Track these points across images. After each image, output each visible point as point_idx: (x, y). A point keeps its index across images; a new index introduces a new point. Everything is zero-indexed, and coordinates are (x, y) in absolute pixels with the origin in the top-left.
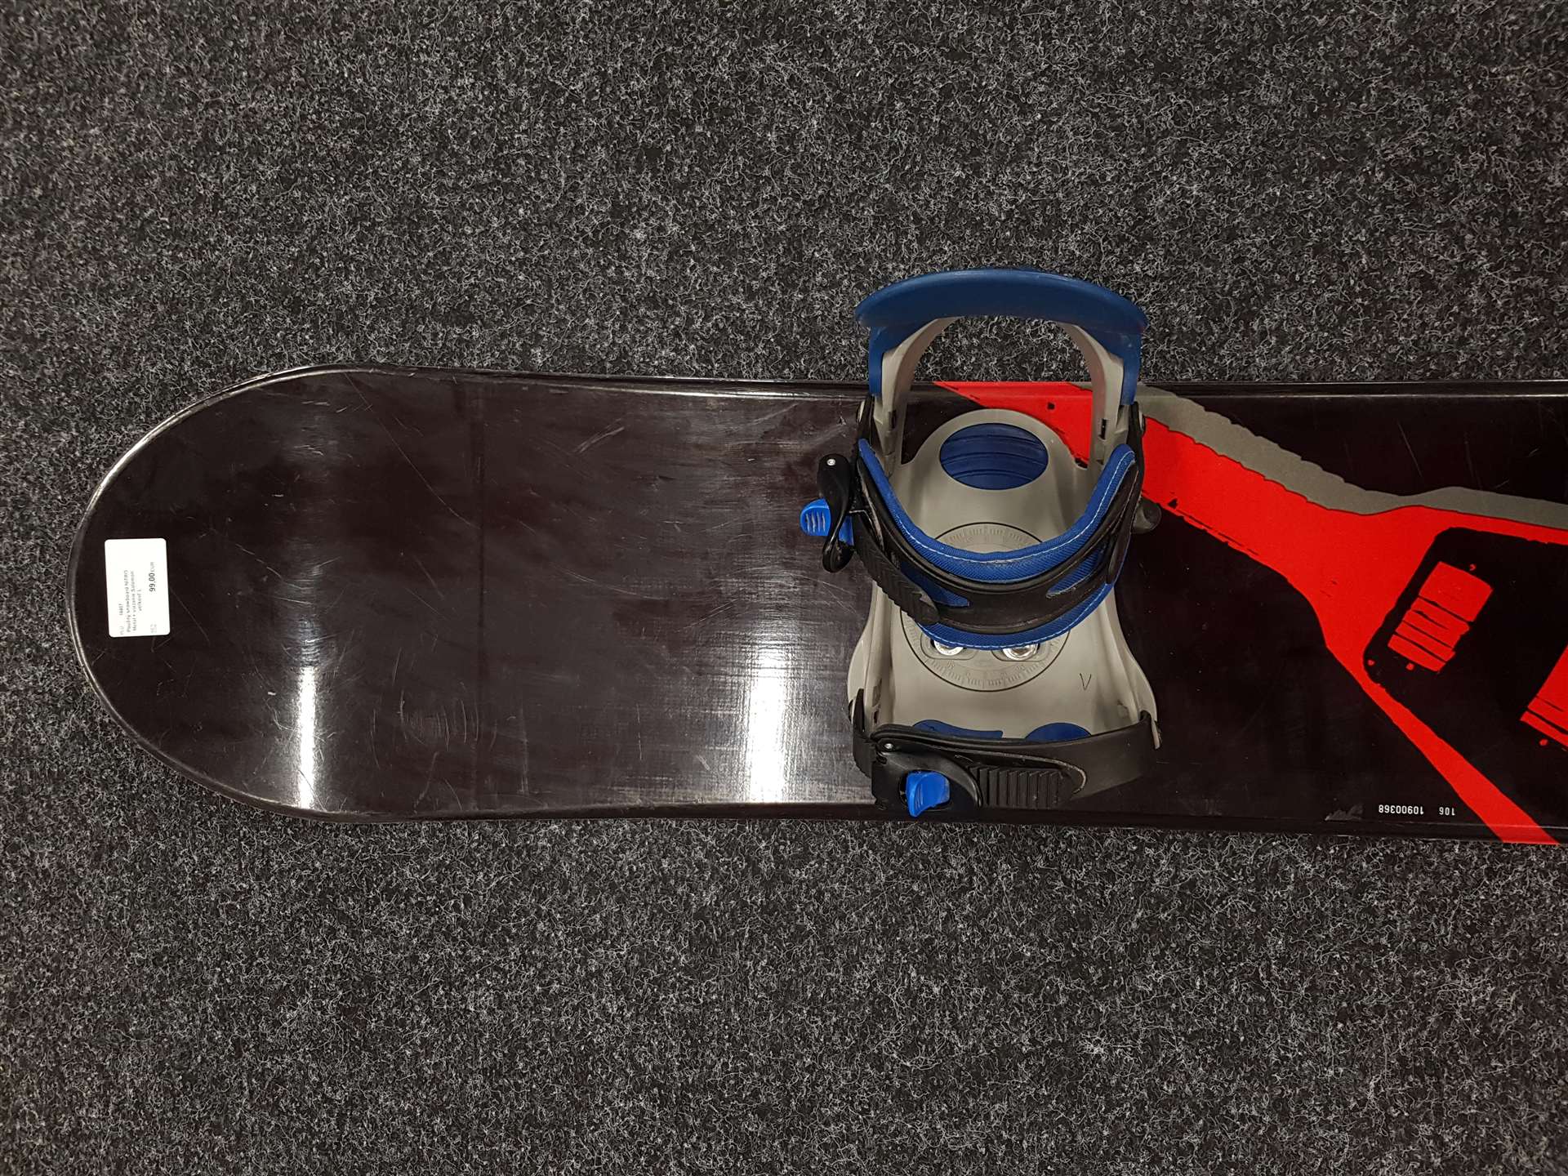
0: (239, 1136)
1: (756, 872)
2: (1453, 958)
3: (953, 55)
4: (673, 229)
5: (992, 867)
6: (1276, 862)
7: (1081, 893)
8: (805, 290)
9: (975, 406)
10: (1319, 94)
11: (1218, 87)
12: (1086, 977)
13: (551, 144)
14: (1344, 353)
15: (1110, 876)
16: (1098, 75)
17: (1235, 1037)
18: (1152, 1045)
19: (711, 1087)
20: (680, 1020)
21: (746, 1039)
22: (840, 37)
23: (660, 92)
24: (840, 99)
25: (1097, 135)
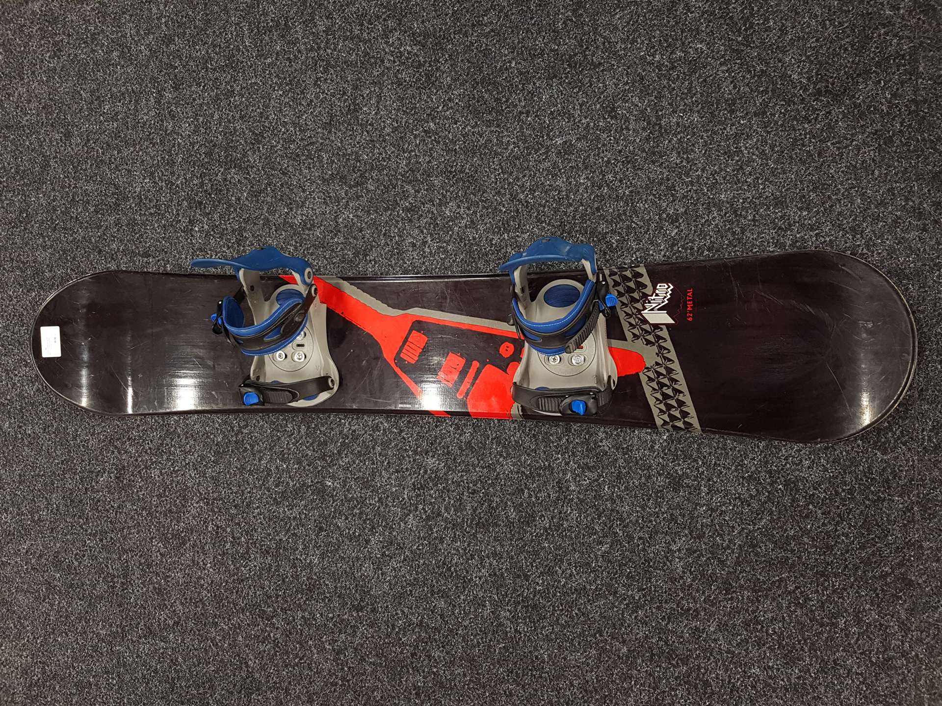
0: (87, 519)
1: (233, 430)
2: (427, 453)
3: (284, 174)
4: (206, 227)
5: (299, 426)
6: (377, 423)
7: (324, 435)
8: (244, 246)
9: (288, 283)
10: (384, 186)
11: (357, 184)
12: (326, 461)
13: (171, 200)
14: (392, 267)
15: (332, 429)
16: (324, 180)
17: (368, 478)
18: (344, 481)
19: (221, 499)
20: (212, 478)
21: (231, 483)
22: (252, 167)
23: (202, 184)
24: (252, 187)
25: (324, 199)
